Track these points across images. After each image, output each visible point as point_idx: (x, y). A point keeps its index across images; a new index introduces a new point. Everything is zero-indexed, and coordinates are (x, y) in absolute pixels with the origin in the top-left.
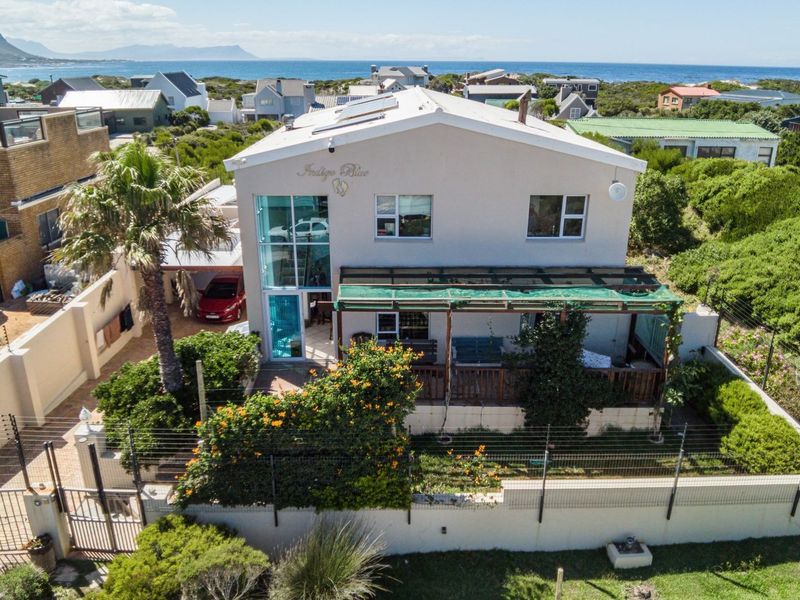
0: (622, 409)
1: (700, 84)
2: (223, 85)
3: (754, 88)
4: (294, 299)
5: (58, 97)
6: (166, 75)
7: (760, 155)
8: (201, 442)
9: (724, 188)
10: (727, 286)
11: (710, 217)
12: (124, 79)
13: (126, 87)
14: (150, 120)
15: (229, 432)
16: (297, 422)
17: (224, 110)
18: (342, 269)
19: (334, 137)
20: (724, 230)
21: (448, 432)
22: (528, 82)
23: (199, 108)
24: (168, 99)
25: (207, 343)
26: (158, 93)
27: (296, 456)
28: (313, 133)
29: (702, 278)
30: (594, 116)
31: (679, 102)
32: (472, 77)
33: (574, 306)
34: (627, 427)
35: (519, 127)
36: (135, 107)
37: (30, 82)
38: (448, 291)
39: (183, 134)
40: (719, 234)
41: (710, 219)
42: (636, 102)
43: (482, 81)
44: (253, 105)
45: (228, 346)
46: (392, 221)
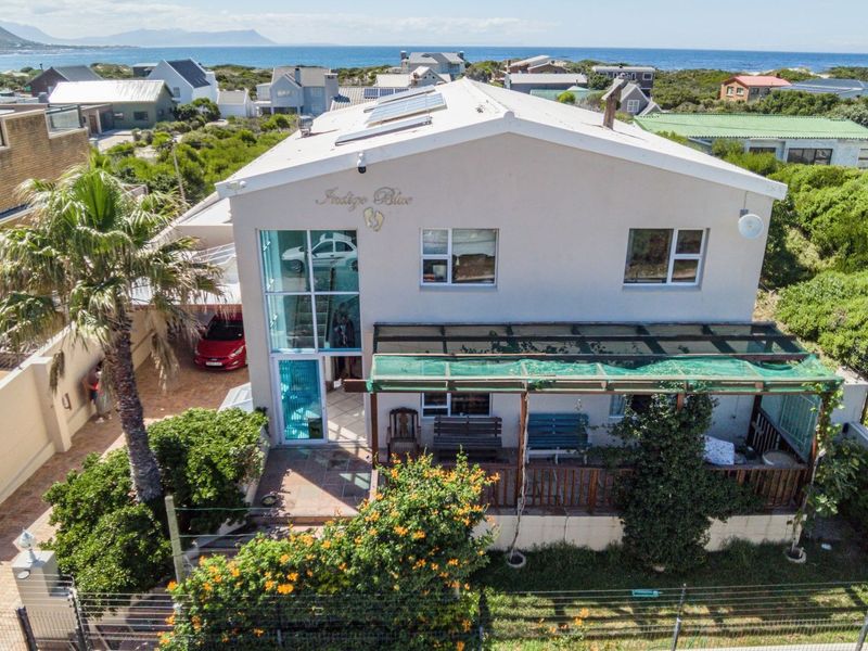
0: (751, 517)
1: (765, 73)
2: (236, 74)
3: (825, 77)
4: (312, 365)
5: (49, 88)
6: (170, 63)
7: (860, 159)
8: (176, 606)
9: (836, 203)
10: (860, 333)
11: (820, 239)
12: (126, 67)
13: (128, 77)
14: (152, 114)
15: (216, 598)
16: (316, 582)
17: (236, 102)
18: (377, 327)
19: (365, 152)
20: (837, 255)
21: (521, 548)
22: (576, 71)
23: (208, 101)
24: (172, 90)
25: (197, 431)
26: (161, 83)
27: (315, 630)
28: (337, 144)
29: (823, 321)
30: (655, 110)
31: (745, 93)
32: (513, 65)
33: (697, 387)
34: (756, 540)
35: (605, 134)
36: (134, 100)
37: (22, 71)
38: (523, 363)
39: (188, 130)
40: (832, 260)
41: (820, 241)
42: (695, 92)
43: (524, 69)
44: (268, 97)
45: (223, 434)
46: (444, 262)
